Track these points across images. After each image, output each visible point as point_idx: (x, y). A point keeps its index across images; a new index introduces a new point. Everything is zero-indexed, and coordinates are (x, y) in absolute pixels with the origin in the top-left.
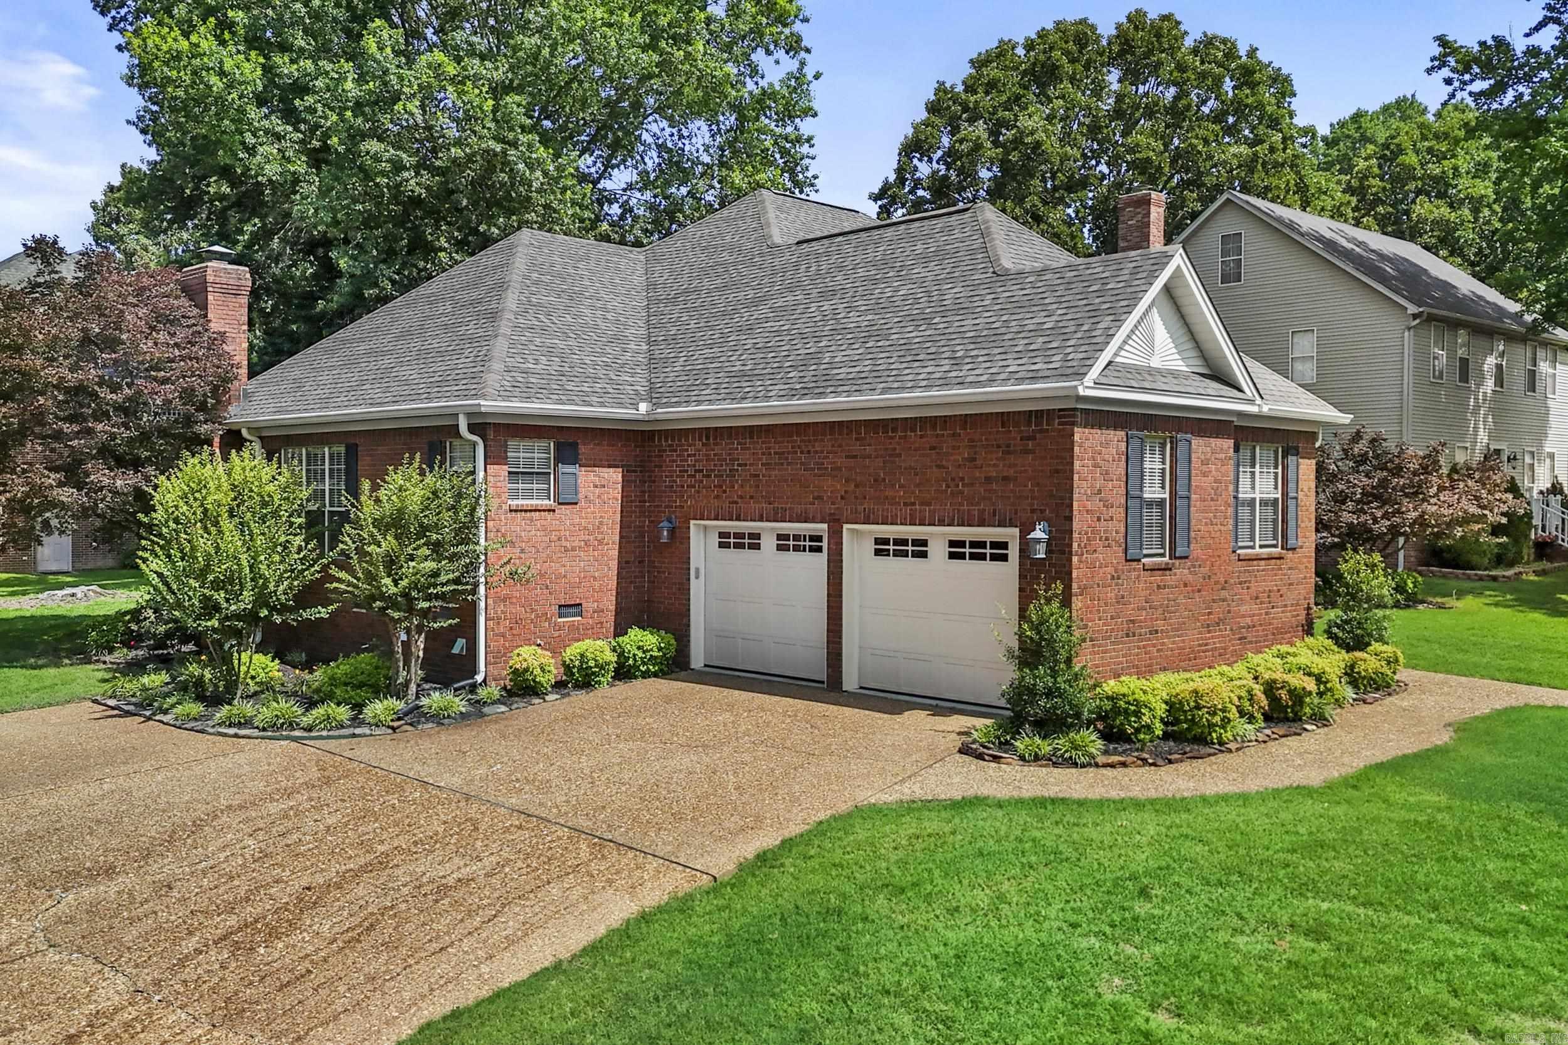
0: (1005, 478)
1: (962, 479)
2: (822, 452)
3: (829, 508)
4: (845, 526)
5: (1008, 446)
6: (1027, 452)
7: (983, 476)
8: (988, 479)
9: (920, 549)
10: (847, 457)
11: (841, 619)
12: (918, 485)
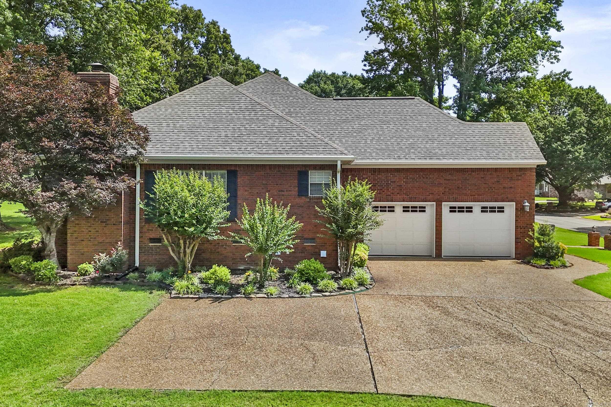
0: (511, 188)
1: (494, 188)
2: (433, 178)
3: (437, 197)
4: (443, 203)
5: (512, 178)
6: (518, 180)
7: (502, 187)
8: (504, 188)
9: (469, 210)
10: (444, 180)
11: (441, 234)
12: (476, 189)
